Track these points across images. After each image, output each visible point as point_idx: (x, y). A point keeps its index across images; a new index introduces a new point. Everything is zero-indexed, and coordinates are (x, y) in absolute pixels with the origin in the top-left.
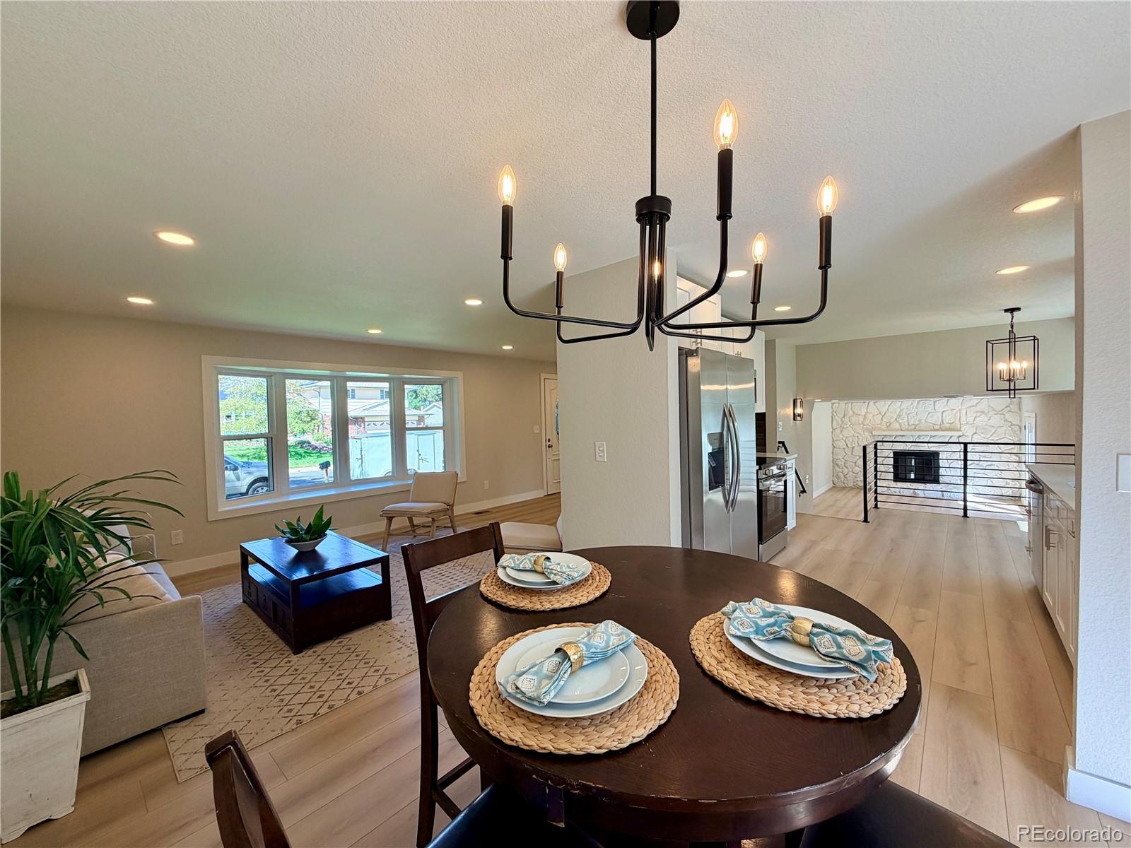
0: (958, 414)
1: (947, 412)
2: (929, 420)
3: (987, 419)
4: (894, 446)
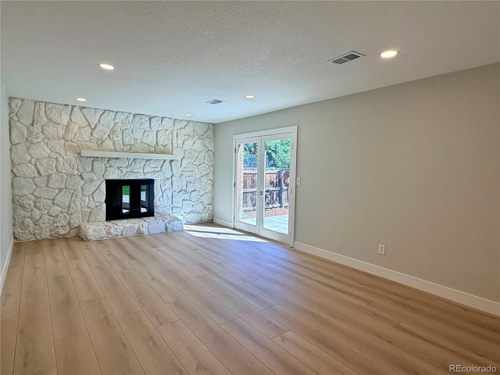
0: (171, 135)
2: (145, 140)
3: (192, 143)
4: (107, 173)
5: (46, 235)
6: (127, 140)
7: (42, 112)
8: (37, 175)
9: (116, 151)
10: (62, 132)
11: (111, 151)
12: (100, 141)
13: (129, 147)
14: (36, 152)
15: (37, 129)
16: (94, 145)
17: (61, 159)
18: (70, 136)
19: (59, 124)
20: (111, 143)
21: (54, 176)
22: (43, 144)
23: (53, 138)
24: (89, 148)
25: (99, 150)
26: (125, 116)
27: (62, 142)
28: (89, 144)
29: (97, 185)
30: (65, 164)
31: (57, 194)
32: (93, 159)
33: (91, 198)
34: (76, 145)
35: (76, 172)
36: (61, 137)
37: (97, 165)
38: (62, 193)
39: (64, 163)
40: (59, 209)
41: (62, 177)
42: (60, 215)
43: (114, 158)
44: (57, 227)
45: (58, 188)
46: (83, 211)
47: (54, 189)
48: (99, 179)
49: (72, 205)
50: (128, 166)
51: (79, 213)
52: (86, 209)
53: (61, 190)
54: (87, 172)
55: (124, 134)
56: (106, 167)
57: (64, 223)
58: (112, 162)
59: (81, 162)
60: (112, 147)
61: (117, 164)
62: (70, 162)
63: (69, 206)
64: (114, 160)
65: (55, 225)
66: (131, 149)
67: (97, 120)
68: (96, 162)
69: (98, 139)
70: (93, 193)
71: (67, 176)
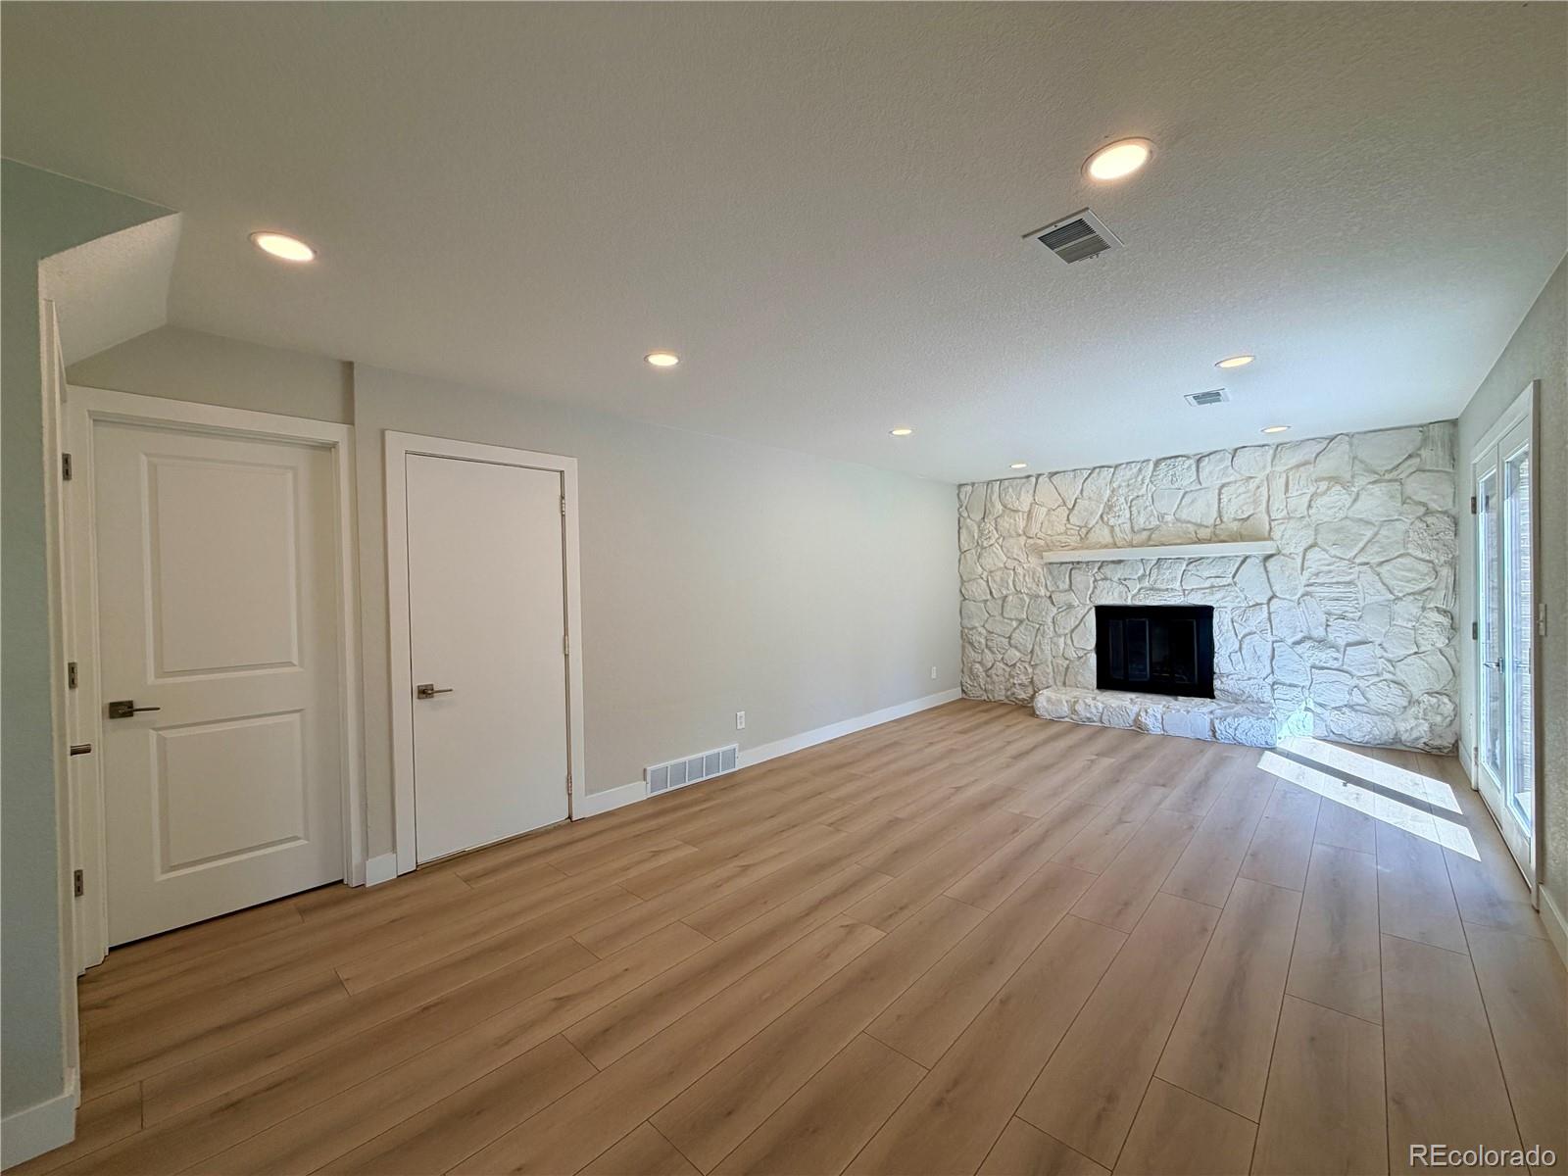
0: (1264, 490)
1: (1232, 488)
2: (1184, 516)
3: (1347, 500)
4: (1097, 592)
5: (1000, 695)
6: (1141, 521)
7: (995, 497)
8: (989, 597)
9: (1115, 545)
10: (1022, 524)
11: (1106, 546)
12: (1084, 530)
13: (1145, 534)
14: (988, 561)
15: (989, 526)
16: (1074, 540)
17: (1020, 570)
18: (1034, 530)
19: (1017, 511)
20: (1106, 531)
21: (1011, 597)
22: (997, 548)
23: (1011, 536)
24: (1064, 546)
25: (1082, 548)
26: (1135, 470)
27: (1023, 539)
28: (1063, 538)
29: (1080, 617)
30: (1027, 578)
31: (1015, 629)
32: (1071, 566)
33: (1069, 642)
34: (1042, 543)
35: (1043, 592)
36: (1021, 532)
37: (1079, 577)
38: (1022, 628)
39: (1024, 576)
40: (1018, 654)
41: (1022, 600)
42: (1018, 664)
43: (1113, 562)
44: (1014, 684)
45: (1017, 619)
46: (1055, 664)
47: (1011, 619)
48: (1084, 605)
49: (1037, 648)
50: (1144, 575)
51: (1047, 666)
52: (1060, 661)
53: (1021, 622)
54: (1061, 592)
55: (1133, 509)
56: (1095, 581)
57: (1024, 679)
58: (1108, 570)
59: (1051, 573)
60: (1110, 540)
61: (1119, 573)
62: (1034, 573)
63: (1032, 652)
64: (1112, 566)
65: (1011, 680)
66: (1149, 538)
67: (1078, 492)
68: (1077, 571)
69: (1081, 527)
70: (1072, 631)
71: (1031, 599)
